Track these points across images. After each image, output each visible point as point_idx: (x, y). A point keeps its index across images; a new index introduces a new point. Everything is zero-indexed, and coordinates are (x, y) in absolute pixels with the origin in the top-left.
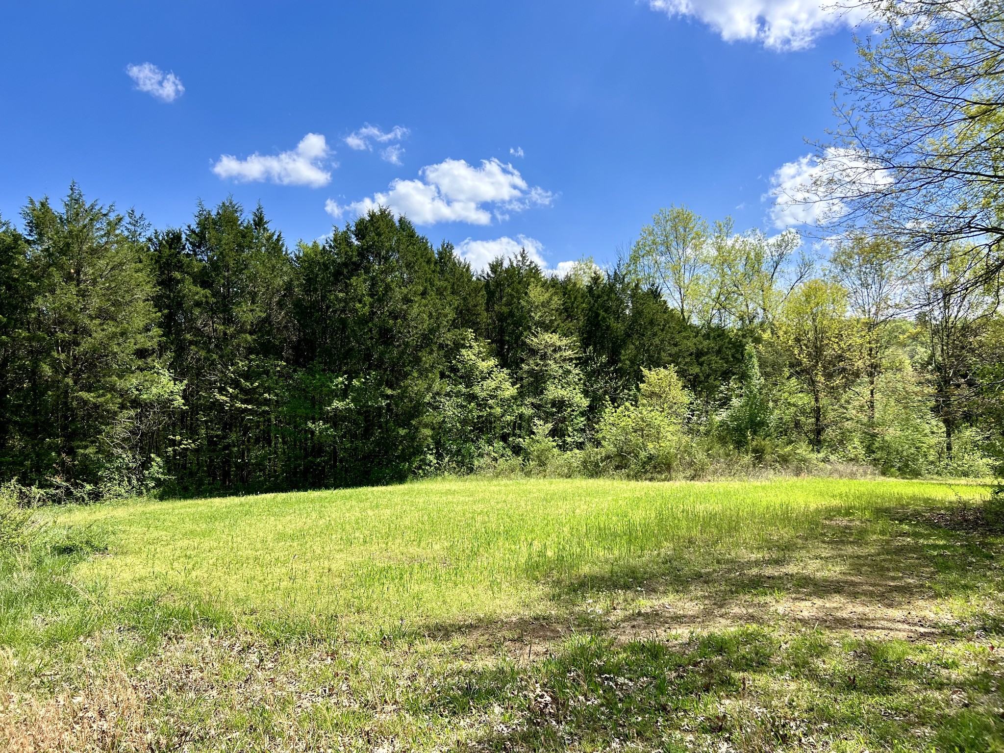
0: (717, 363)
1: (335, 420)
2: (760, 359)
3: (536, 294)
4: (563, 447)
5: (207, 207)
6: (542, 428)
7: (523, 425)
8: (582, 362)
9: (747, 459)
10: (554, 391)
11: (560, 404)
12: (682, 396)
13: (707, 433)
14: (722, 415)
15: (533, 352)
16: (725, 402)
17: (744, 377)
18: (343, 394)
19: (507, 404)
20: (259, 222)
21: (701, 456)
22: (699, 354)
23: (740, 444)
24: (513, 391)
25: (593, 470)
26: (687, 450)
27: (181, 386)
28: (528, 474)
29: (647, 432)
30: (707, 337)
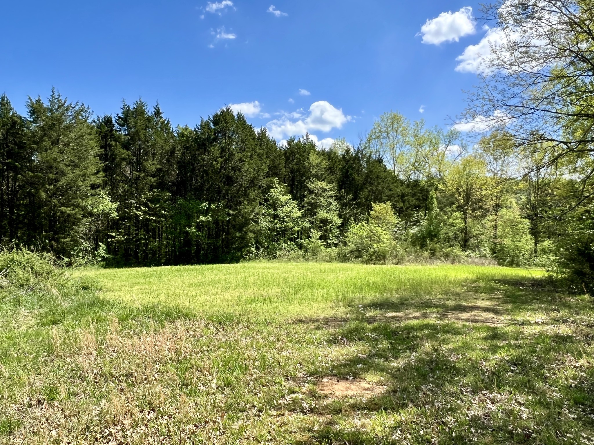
0: (413, 201)
1: (201, 227)
2: (437, 200)
3: (313, 159)
4: (327, 246)
5: (128, 104)
6: (315, 234)
7: (306, 233)
8: (338, 199)
9: (426, 254)
10: (322, 214)
11: (325, 222)
12: (394, 219)
13: (405, 240)
14: (415, 230)
15: (311, 192)
16: (417, 222)
17: (428, 209)
18: (205, 213)
19: (296, 221)
20: (158, 113)
21: (402, 252)
22: (403, 196)
23: (423, 246)
24: (299, 214)
25: (343, 258)
26: (394, 248)
27: (115, 205)
28: (307, 260)
29: (374, 238)
30: (408, 186)
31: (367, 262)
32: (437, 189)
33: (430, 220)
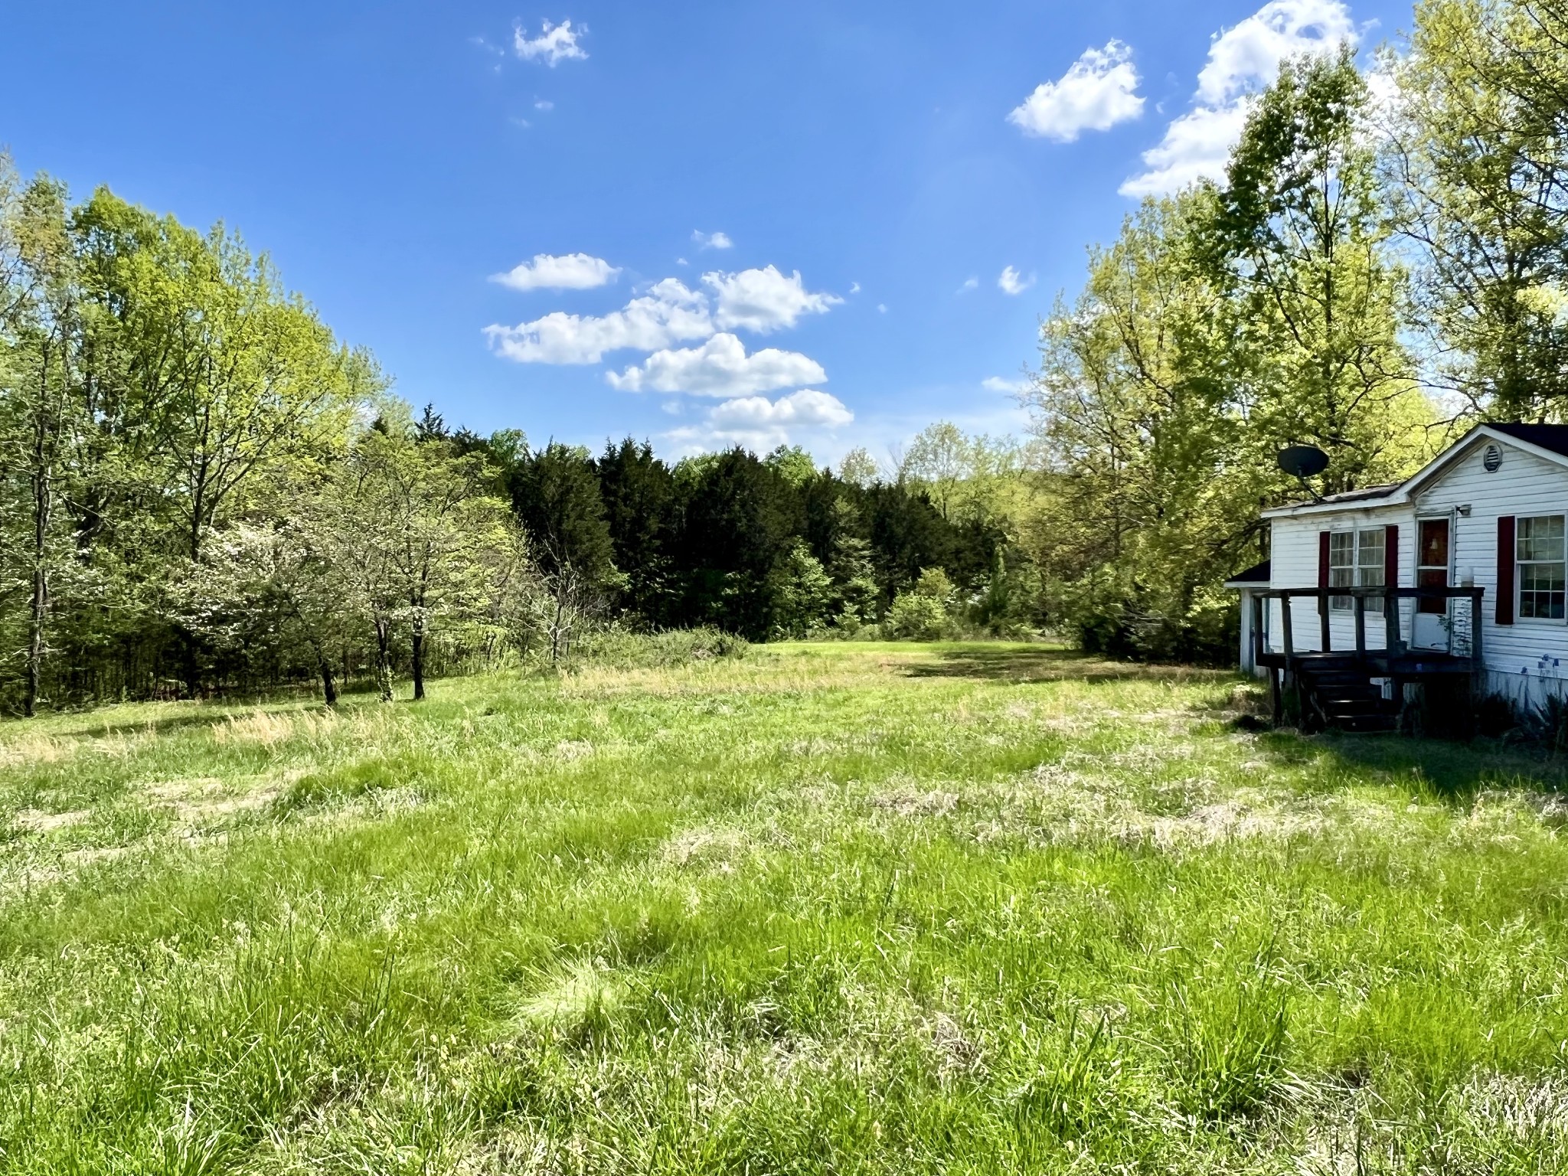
0: (969, 557)
1: (728, 600)
2: (1004, 557)
3: (842, 506)
4: (864, 622)
5: (613, 443)
6: (850, 608)
7: (836, 606)
8: (873, 559)
9: (987, 631)
10: (857, 581)
11: (859, 591)
12: (947, 586)
13: (961, 614)
14: (975, 600)
15: (839, 551)
16: (977, 589)
17: (993, 569)
18: (730, 584)
19: (823, 590)
20: (647, 453)
21: (958, 629)
22: (958, 552)
23: (984, 622)
24: (828, 581)
25: (889, 636)
26: (949, 625)
27: (626, 576)
28: (845, 640)
29: (924, 612)
30: (964, 536)
31: (918, 640)
32: (1005, 541)
33: (995, 586)
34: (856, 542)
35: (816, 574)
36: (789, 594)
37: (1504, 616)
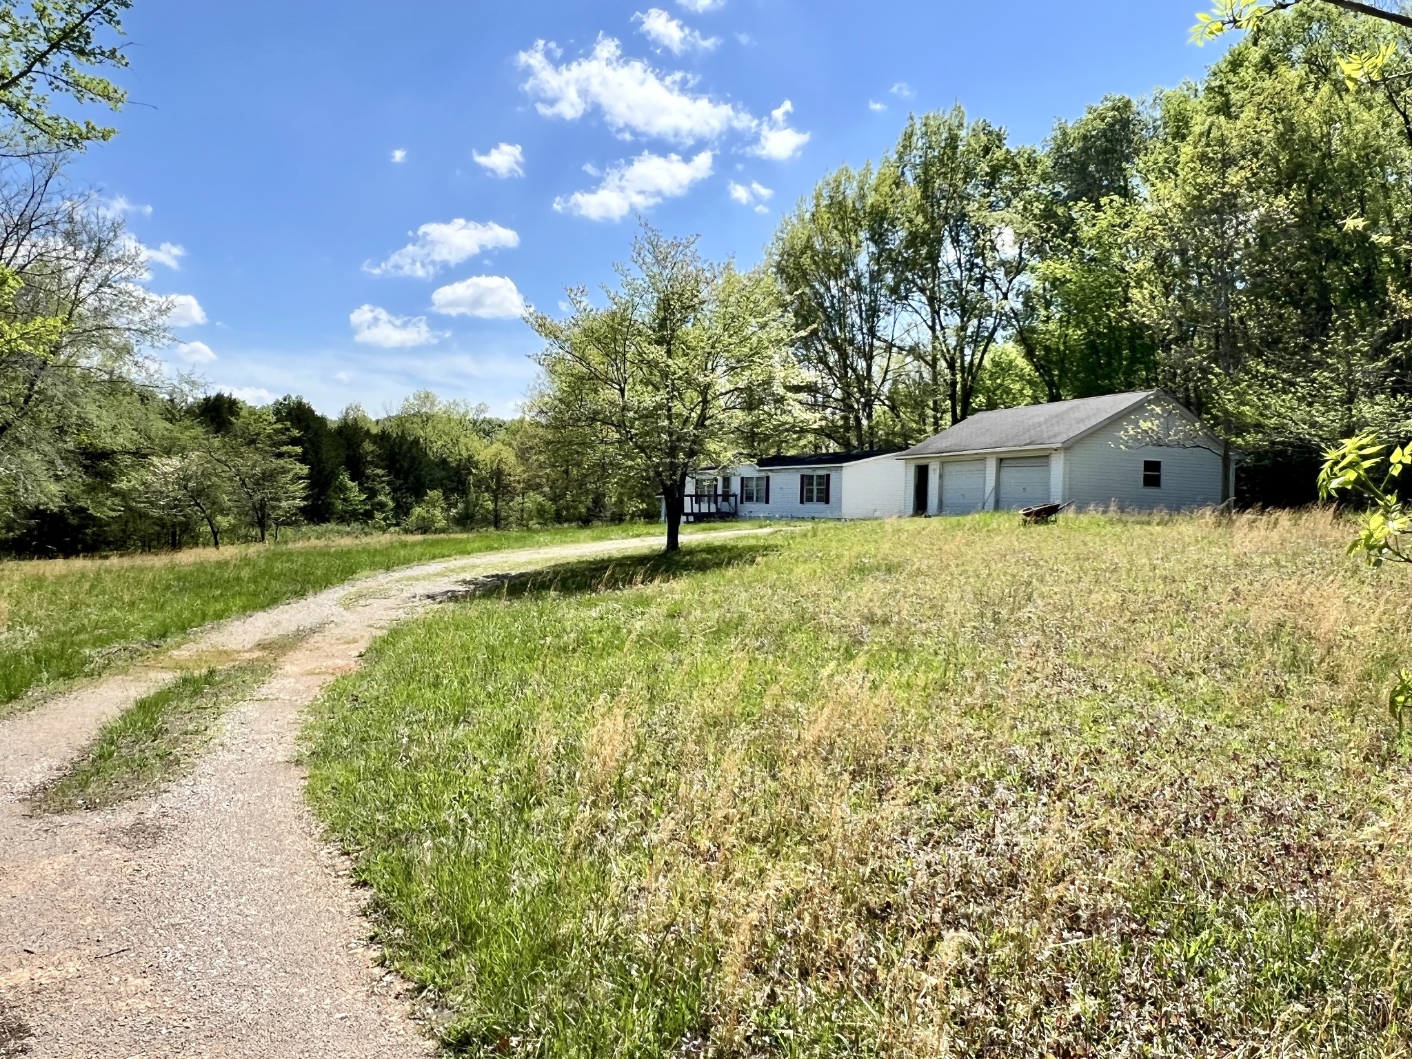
34: (379, 471)
35: (355, 493)
36: (340, 506)
37: (742, 502)
